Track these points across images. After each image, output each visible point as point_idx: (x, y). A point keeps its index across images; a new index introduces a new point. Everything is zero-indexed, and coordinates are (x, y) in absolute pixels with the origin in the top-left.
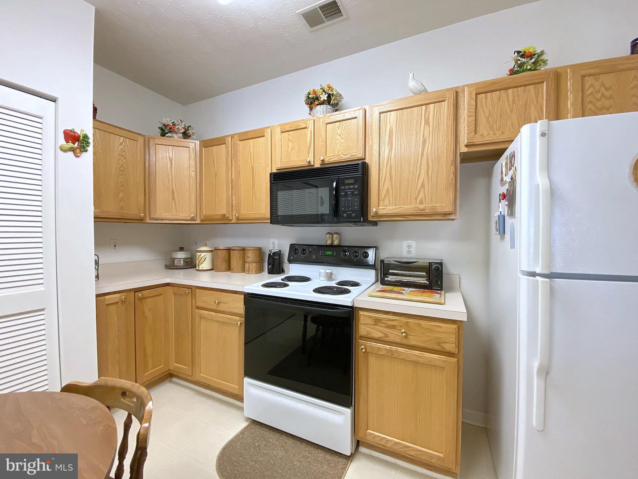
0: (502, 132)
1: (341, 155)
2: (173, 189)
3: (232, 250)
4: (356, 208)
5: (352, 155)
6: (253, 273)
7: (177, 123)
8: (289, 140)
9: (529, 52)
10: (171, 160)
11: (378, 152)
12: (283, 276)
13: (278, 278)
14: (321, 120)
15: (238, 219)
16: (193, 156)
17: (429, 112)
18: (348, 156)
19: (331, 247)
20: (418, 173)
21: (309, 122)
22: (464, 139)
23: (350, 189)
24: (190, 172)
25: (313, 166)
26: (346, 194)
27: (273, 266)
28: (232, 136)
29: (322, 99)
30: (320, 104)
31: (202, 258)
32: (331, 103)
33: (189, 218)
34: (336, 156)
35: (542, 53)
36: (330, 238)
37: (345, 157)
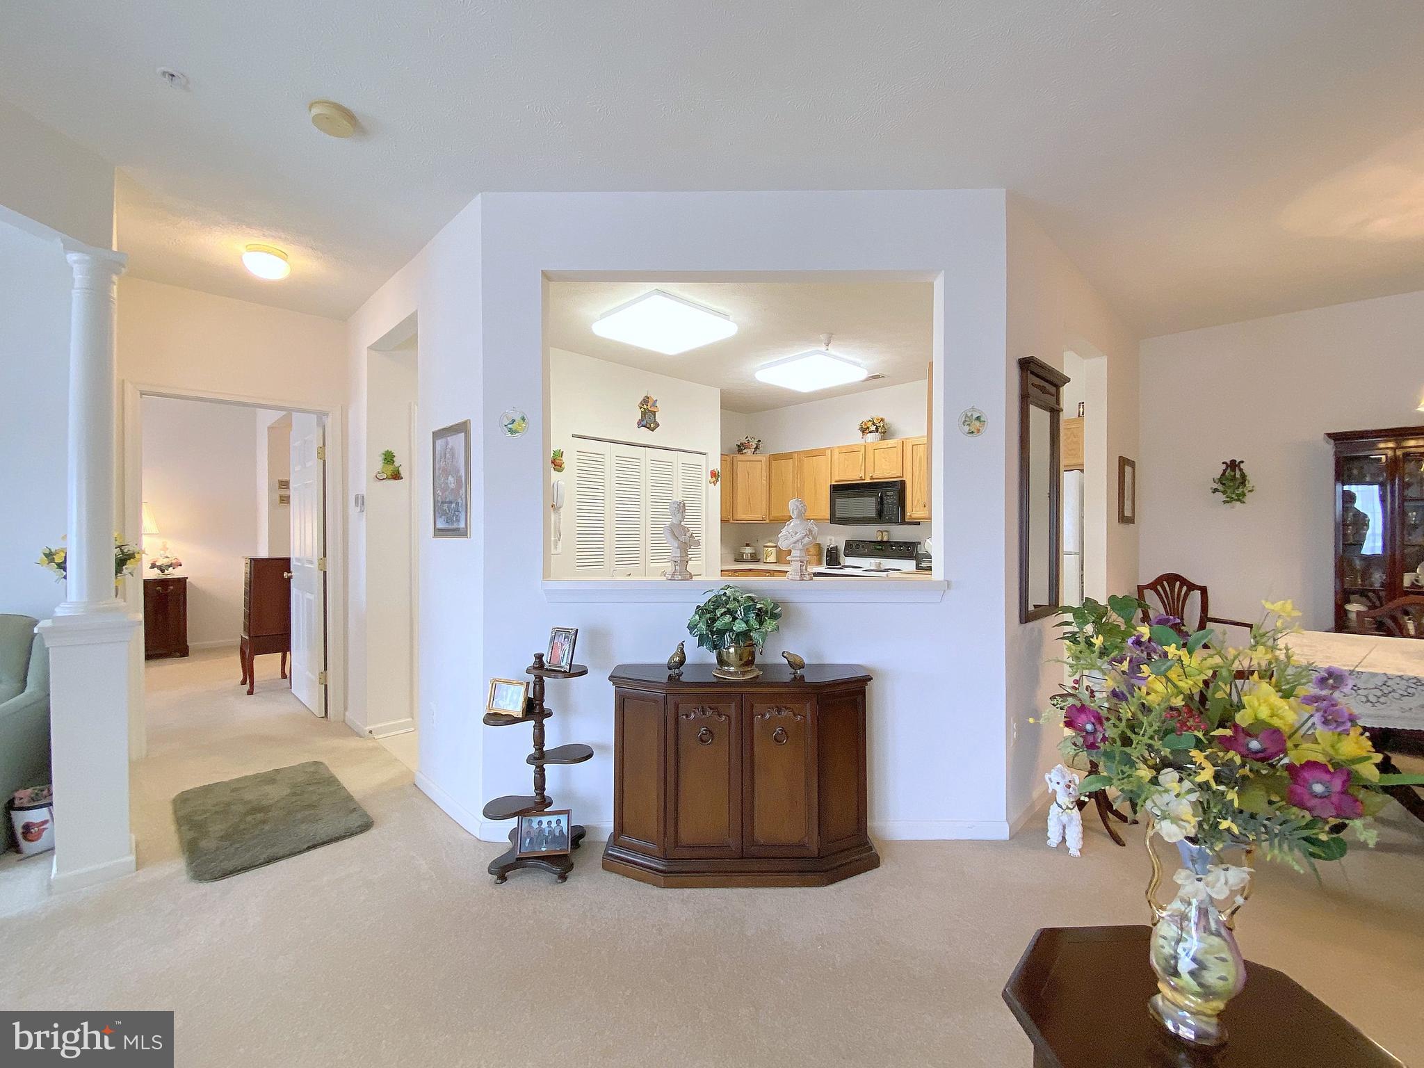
1: (885, 473)
2: (749, 495)
4: (896, 512)
5: (894, 474)
7: (749, 439)
8: (845, 458)
10: (748, 473)
11: (912, 474)
14: (871, 446)
16: (763, 468)
18: (890, 475)
19: (881, 542)
21: (861, 447)
23: (891, 499)
25: (864, 480)
26: (888, 502)
28: (798, 453)
29: (872, 429)
30: (870, 432)
31: (769, 552)
33: (761, 519)
34: (882, 474)
36: (880, 535)
37: (887, 475)
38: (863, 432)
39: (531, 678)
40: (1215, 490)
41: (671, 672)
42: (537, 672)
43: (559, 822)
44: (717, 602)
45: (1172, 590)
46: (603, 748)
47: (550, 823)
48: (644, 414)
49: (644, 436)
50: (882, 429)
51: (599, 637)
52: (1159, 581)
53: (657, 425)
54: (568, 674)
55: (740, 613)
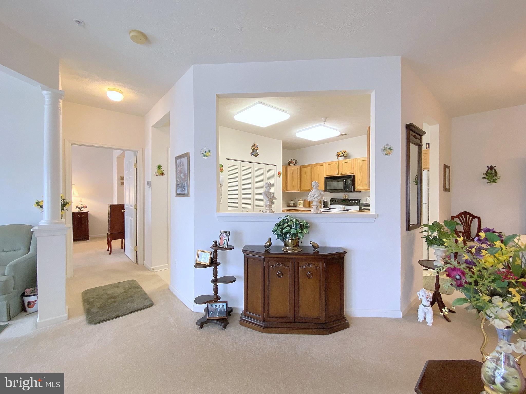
2: (293, 181)
4: (351, 187)
5: (350, 172)
7: (293, 160)
8: (331, 167)
10: (292, 173)
11: (358, 172)
14: (341, 162)
16: (298, 171)
19: (345, 199)
21: (337, 162)
23: (349, 182)
24: (298, 176)
25: (338, 175)
28: (312, 165)
30: (341, 156)
31: (300, 203)
32: (344, 156)
33: (297, 190)
34: (345, 173)
36: (345, 196)
37: (348, 173)
38: (338, 156)
39: (212, 250)
40: (484, 178)
41: (266, 249)
42: (214, 248)
43: (223, 306)
44: (284, 222)
45: (466, 219)
46: (240, 277)
47: (219, 306)
48: (253, 150)
49: (253, 159)
50: (346, 155)
51: (238, 235)
52: (460, 214)
53: (258, 154)
54: (227, 249)
55: (293, 226)
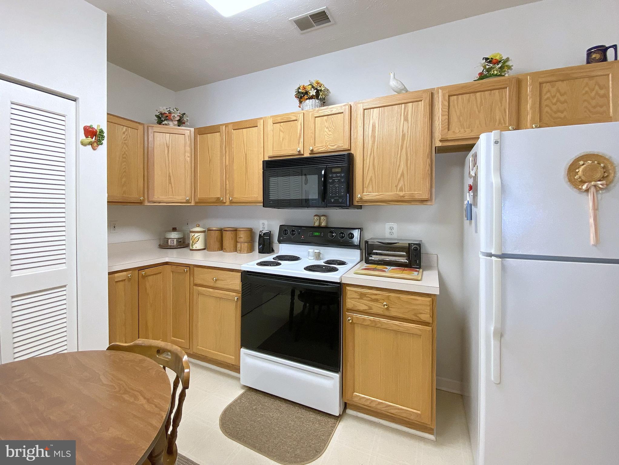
0: (472, 130)
1: (329, 146)
2: (169, 173)
3: (224, 230)
4: (343, 194)
5: (339, 146)
6: (245, 253)
7: (173, 111)
8: (280, 130)
9: (496, 59)
10: (168, 147)
11: (362, 145)
12: (275, 256)
13: (269, 258)
14: (311, 113)
15: (231, 202)
16: (188, 142)
17: (408, 111)
18: (335, 147)
19: (319, 228)
20: (398, 163)
21: (299, 115)
22: (438, 135)
23: (337, 177)
24: (186, 158)
25: (303, 155)
26: (334, 181)
27: (264, 245)
28: (226, 125)
29: (311, 94)
30: (309, 99)
31: (195, 238)
32: (319, 98)
33: (185, 201)
34: (324, 147)
35: (508, 60)
36: (318, 220)
37: (332, 148)
